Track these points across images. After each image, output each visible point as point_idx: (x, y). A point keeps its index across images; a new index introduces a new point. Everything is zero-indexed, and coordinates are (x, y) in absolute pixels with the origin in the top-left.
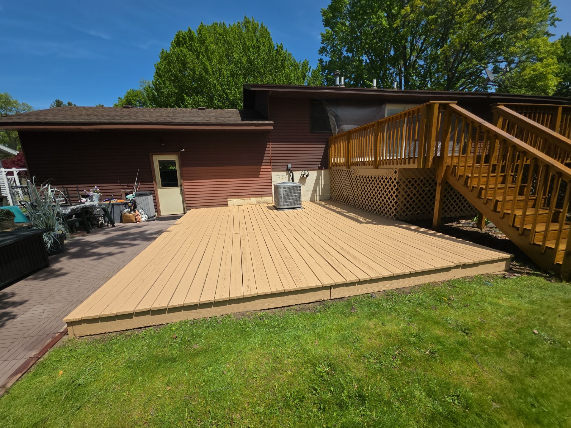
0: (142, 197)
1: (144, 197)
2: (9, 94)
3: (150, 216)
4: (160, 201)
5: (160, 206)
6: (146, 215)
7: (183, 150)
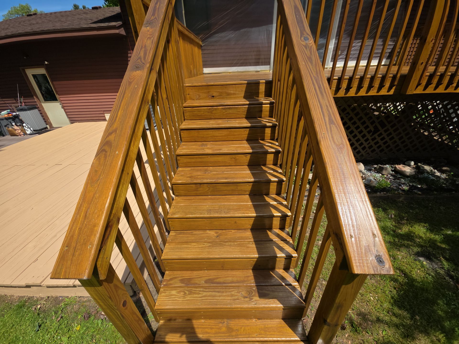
2: (29, 5)
3: (35, 129)
4: (48, 114)
5: (49, 119)
6: (32, 129)
7: (46, 63)
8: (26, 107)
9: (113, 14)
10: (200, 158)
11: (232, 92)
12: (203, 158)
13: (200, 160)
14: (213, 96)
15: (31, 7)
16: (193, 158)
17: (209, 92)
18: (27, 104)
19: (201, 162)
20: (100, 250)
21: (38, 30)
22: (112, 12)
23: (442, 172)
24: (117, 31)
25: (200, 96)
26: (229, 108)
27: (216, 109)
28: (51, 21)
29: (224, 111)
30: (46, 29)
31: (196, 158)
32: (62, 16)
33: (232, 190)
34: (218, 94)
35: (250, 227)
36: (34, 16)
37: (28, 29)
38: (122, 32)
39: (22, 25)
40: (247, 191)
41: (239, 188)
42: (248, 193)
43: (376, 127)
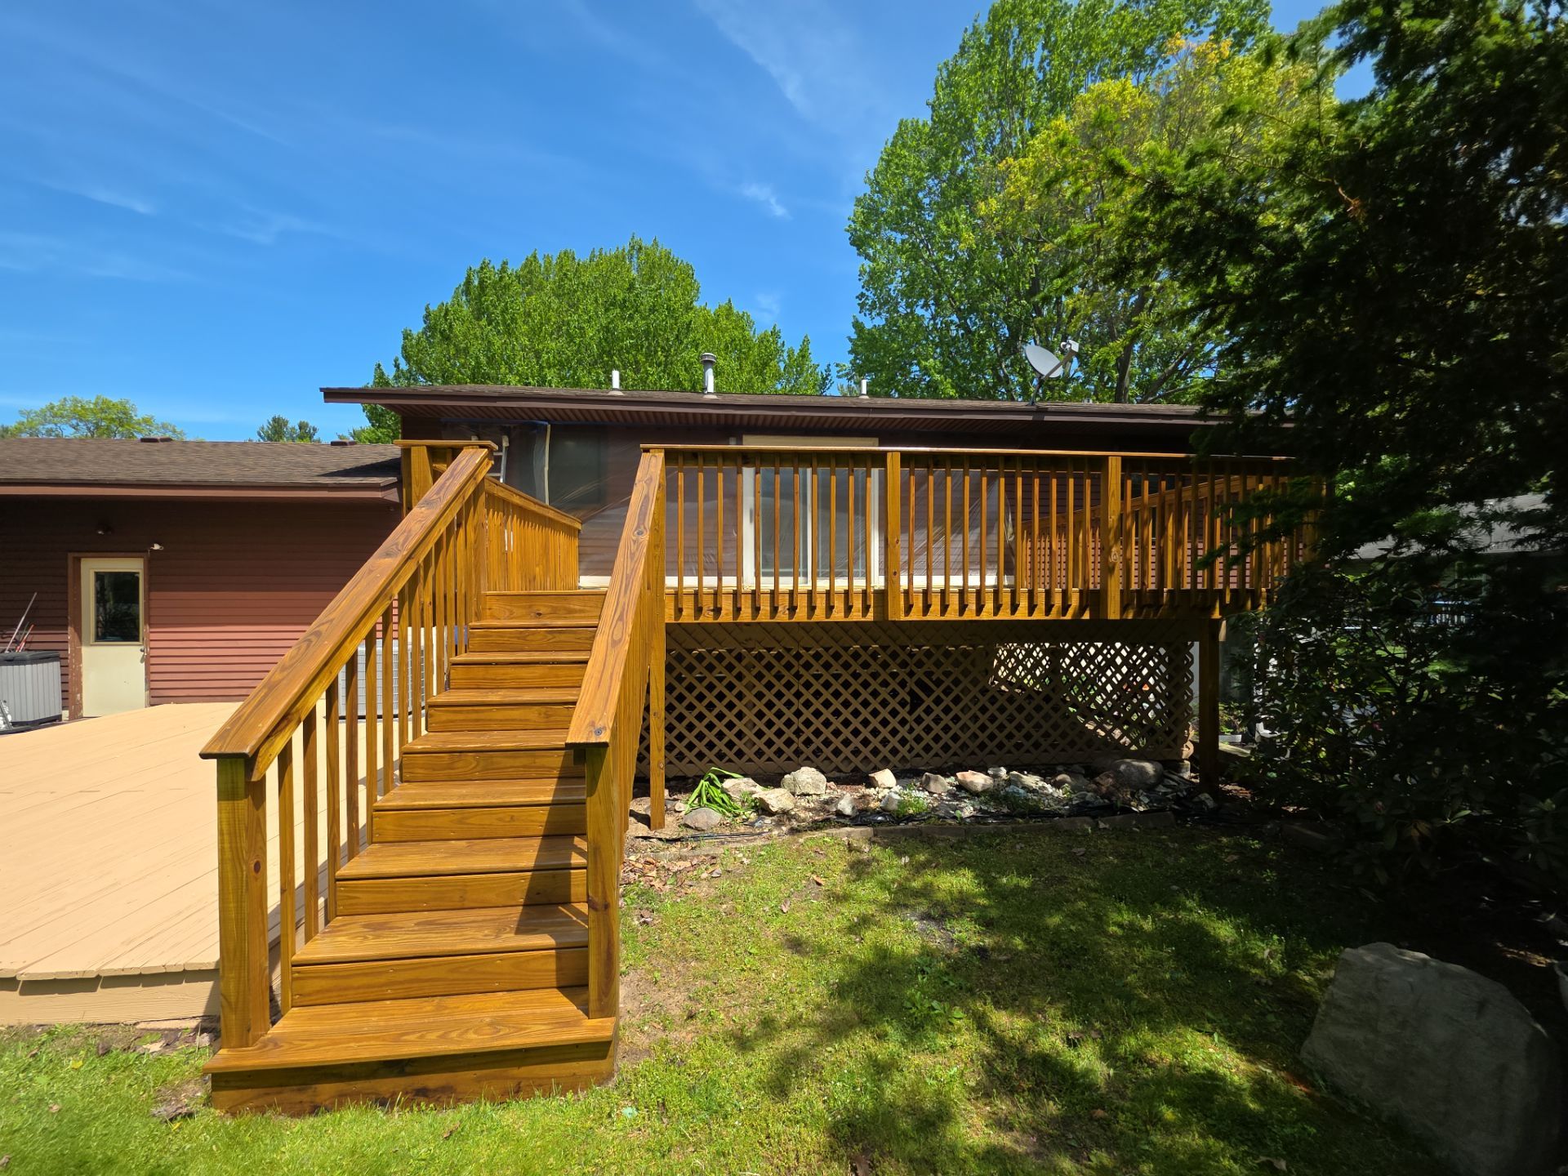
0: (10, 667)
1: (16, 667)
2: (131, 402)
3: (18, 720)
4: (84, 679)
5: (80, 691)
6: (10, 718)
7: (157, 547)
8: (28, 655)
9: (381, 459)
10: (477, 711)
11: (577, 607)
12: (483, 711)
13: (474, 716)
14: (540, 614)
15: (135, 410)
16: (460, 712)
17: (530, 607)
18: (33, 646)
19: (477, 720)
20: (268, 737)
21: (174, 479)
22: (381, 454)
23: (1058, 785)
24: (379, 495)
25: (512, 613)
26: (560, 632)
27: (534, 633)
28: (212, 462)
29: (550, 636)
30: (196, 479)
31: (468, 712)
32: (246, 453)
33: (524, 767)
34: (549, 610)
35: (541, 830)
36: (161, 445)
37: (147, 474)
38: (392, 496)
39: (125, 461)
40: (554, 768)
41: (539, 762)
42: (556, 773)
43: (911, 693)
